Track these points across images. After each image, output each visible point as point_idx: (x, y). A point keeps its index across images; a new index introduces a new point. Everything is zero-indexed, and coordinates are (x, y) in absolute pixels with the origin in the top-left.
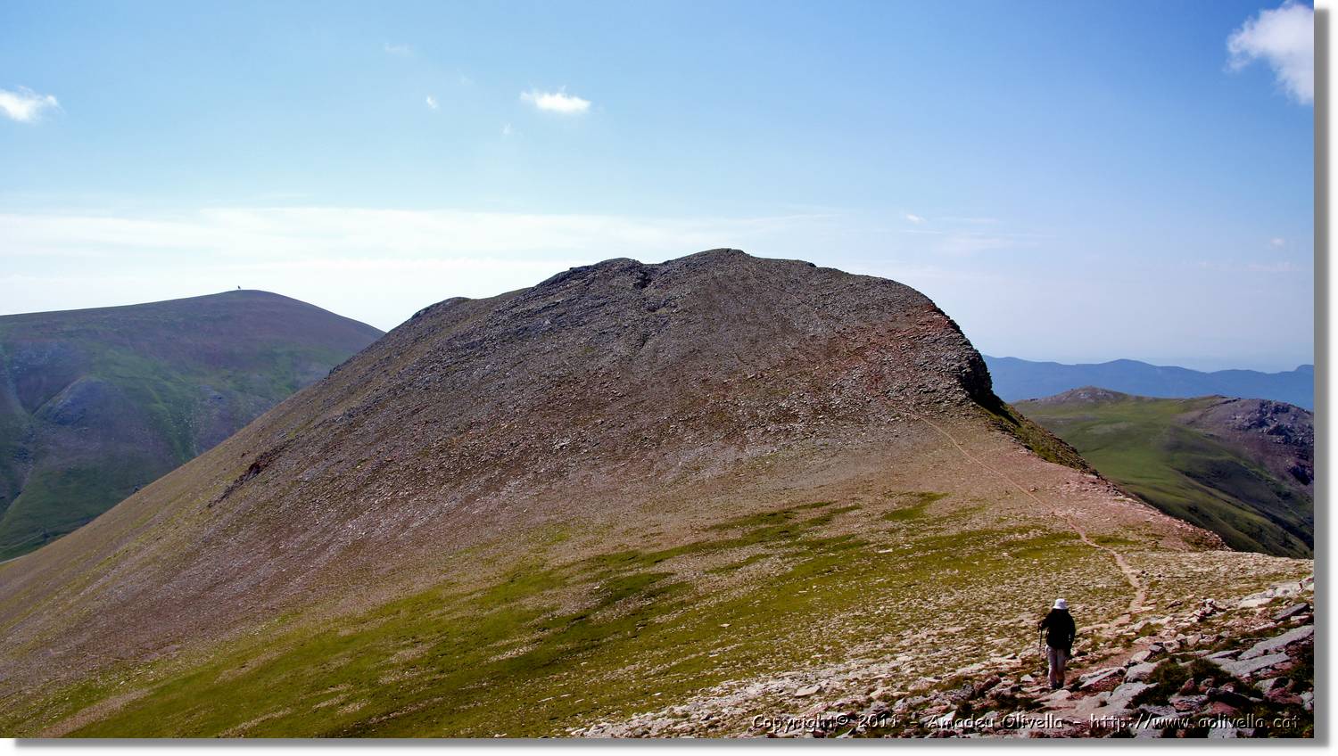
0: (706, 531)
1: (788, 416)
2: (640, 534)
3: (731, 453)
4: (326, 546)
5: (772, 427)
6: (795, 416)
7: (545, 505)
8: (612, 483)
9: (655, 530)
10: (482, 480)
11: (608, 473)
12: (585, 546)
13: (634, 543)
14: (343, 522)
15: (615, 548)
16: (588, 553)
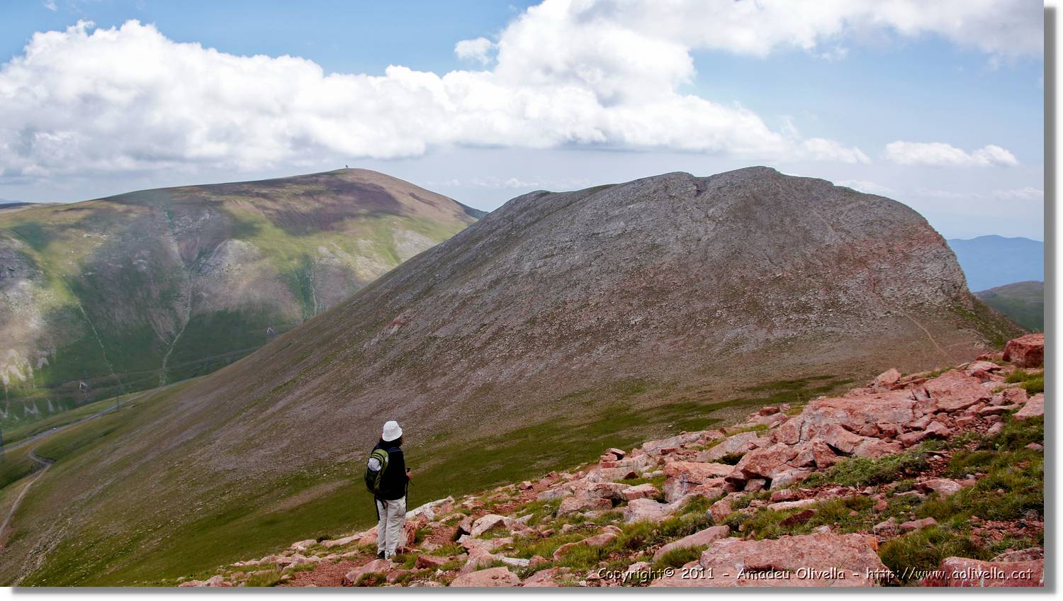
0: (743, 391)
1: (806, 308)
2: (697, 391)
3: (762, 334)
4: (462, 387)
5: (794, 316)
6: (811, 309)
7: (625, 365)
8: (674, 351)
9: (707, 388)
10: (577, 344)
11: (671, 344)
12: (657, 397)
13: (692, 396)
14: (474, 370)
15: (679, 400)
16: (659, 402)
